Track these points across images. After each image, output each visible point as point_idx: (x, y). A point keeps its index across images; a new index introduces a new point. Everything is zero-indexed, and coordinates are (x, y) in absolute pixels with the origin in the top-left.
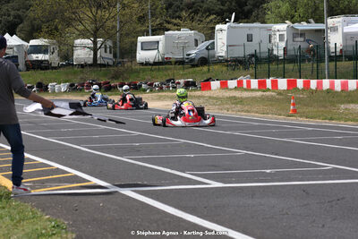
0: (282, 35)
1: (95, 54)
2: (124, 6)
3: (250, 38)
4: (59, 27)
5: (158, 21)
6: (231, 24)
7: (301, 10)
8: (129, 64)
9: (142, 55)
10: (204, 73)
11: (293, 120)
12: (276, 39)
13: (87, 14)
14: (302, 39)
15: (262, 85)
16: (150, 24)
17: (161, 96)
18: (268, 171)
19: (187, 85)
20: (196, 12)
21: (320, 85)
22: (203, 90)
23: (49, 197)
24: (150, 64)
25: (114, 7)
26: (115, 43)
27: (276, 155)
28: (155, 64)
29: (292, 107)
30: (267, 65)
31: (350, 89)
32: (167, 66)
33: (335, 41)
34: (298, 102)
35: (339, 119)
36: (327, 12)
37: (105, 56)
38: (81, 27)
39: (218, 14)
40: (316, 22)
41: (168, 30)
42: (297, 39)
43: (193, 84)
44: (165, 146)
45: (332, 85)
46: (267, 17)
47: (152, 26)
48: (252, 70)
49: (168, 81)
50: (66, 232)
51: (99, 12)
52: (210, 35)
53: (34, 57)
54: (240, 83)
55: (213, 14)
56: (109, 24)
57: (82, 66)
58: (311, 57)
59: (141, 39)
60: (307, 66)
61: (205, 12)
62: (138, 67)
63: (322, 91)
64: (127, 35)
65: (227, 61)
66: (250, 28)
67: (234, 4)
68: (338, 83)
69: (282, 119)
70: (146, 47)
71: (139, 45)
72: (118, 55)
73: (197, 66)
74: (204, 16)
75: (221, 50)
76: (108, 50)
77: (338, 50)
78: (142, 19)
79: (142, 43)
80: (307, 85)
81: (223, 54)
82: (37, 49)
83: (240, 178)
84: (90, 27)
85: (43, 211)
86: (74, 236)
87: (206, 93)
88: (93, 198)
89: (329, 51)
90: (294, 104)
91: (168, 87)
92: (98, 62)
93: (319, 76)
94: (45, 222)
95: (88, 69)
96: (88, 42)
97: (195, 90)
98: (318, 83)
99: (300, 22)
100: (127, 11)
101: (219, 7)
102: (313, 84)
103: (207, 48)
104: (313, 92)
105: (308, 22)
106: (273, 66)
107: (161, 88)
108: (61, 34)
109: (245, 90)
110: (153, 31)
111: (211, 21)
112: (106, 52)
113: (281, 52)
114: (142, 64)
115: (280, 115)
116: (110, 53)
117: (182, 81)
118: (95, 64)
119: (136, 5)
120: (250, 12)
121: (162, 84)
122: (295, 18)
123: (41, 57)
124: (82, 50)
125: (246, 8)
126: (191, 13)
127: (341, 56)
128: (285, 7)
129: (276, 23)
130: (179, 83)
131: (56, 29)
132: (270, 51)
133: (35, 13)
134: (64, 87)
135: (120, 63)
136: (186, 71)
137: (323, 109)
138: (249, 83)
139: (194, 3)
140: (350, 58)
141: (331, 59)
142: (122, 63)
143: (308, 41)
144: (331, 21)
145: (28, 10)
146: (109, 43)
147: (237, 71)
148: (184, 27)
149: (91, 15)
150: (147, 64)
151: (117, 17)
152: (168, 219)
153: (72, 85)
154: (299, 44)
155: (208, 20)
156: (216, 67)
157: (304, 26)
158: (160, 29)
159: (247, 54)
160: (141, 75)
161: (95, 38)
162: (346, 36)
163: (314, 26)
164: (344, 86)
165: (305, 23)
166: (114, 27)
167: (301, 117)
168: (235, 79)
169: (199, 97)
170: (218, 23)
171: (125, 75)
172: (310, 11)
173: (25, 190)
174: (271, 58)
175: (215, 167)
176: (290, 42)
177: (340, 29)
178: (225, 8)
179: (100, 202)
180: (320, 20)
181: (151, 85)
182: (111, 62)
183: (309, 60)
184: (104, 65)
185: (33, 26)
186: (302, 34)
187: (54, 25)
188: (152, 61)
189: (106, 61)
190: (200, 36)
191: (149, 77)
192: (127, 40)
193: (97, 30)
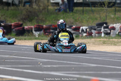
49: (100, 25)
91: (99, 33)
117: (118, 26)
171: (41, 16)
181: (77, 29)
184: (8, 4)
191: (72, 20)
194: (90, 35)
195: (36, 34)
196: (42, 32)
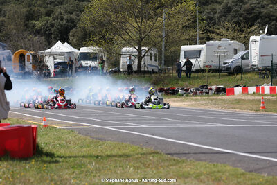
6: (264, 35)
19: (219, 91)
22: (227, 95)
26: (160, 52)
28: (197, 71)
37: (149, 63)
41: (212, 39)
52: (247, 45)
54: (258, 89)
59: (184, 48)
65: (259, 70)
70: (188, 55)
71: (182, 54)
73: (232, 74)
75: (254, 60)
76: (153, 58)
79: (185, 52)
87: (230, 97)
91: (202, 93)
97: (223, 95)
103: (242, 58)
112: (151, 59)
116: (156, 60)
117: (214, 87)
121: (196, 89)
123: (90, 63)
130: (211, 89)
136: (221, 79)
138: (263, 89)
146: (154, 51)
148: (227, 37)
155: (249, 30)
156: (249, 75)
161: (139, 47)
181: (187, 90)
182: (156, 70)
189: (150, 69)
192: (172, 49)
193: (141, 39)
194: (196, 94)
195: (160, 94)
196: (164, 93)
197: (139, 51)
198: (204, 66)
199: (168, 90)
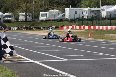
0: (87, 12)
1: (26, 18)
2: (35, 2)
3: (76, 13)
4: (15, 9)
5: (46, 7)
6: (70, 8)
7: (93, 4)
8: (37, 21)
9: (41, 18)
10: (61, 24)
11: (90, 39)
12: (85, 13)
13: (23, 5)
14: (93, 13)
15: (80, 28)
16: (44, 8)
17: (47, 31)
18: (82, 55)
19: (56, 28)
20: (59, 4)
21: (99, 28)
22: (61, 29)
23: (11, 64)
24: (44, 21)
25: (32, 2)
26: (32, 14)
27: (85, 50)
28: (46, 21)
29: (90, 35)
30: (82, 21)
31: (108, 29)
32: (49, 22)
33: (104, 14)
34: (92, 33)
35: (105, 39)
36: (101, 4)
37: (29, 18)
38: (21, 9)
39: (66, 5)
40: (98, 7)
41: (50, 10)
42: (91, 13)
43: (58, 27)
44: (48, 47)
45: (103, 28)
46: (82, 6)
47: (45, 9)
48: (77, 23)
49: (50, 26)
50: (17, 75)
51: (27, 4)
52: (63, 12)
53: (6, 18)
54: (73, 27)
55: (64, 5)
56: (31, 8)
57: (22, 21)
58: (96, 19)
59: (41, 13)
60: (95, 22)
61: (62, 4)
62: (40, 22)
63: (100, 30)
64: (36, 11)
65: (69, 20)
66: (76, 9)
67: (71, 2)
68: (105, 27)
69: (86, 39)
70: (42, 15)
71: (40, 15)
72: (34, 18)
73: (59, 22)
74: (61, 6)
75: (67, 16)
77: (105, 17)
78: (41, 6)
80: (95, 28)
81: (68, 18)
82: (7, 16)
83: (73, 58)
84: (24, 9)
85: (9, 68)
86: (19, 76)
87: (62, 30)
88: (25, 64)
89: (102, 17)
90: (90, 34)
91: (50, 28)
92: (27, 20)
93: (98, 25)
94: (9, 72)
95: (24, 22)
96: (24, 14)
97: (58, 29)
98: (98, 27)
99: (92, 8)
100: (37, 4)
101: (66, 3)
102: (97, 27)
103: (62, 16)
104: (96, 30)
105: (95, 8)
106: (84, 22)
107: (47, 29)
108: (15, 11)
109: (75, 29)
110: (45, 10)
111: (64, 7)
112: (29, 17)
113: (86, 17)
114: (41, 21)
115: (86, 37)
116: (31, 17)
118: (26, 21)
119: (39, 2)
120: (76, 4)
121: (48, 27)
122: (91, 6)
123: (8, 18)
124: (22, 16)
125: (75, 3)
126: (57, 4)
127: (106, 19)
128: (88, 3)
129: (85, 8)
130: (53, 27)
131: (13, 9)
132: (83, 17)
133: (7, 4)
134: (16, 28)
135: (34, 20)
136: (55, 23)
137: (100, 36)
138: (76, 27)
139: (58, 1)
140: (108, 19)
141: (103, 19)
142: (35, 21)
143: (95, 14)
144: (102, 7)
145: (4, 3)
146: (31, 14)
147: (72, 23)
148: (55, 9)
149: (25, 5)
150: (43, 21)
151: (33, 6)
152: (50, 71)
153: (18, 28)
154: (92, 14)
155: (63, 7)
156: (65, 22)
157: (94, 9)
158: (47, 10)
159: (75, 18)
160: (41, 24)
161: (26, 13)
162: (107, 12)
163: (97, 9)
164: (107, 28)
165: (94, 8)
166: (32, 9)
167: (93, 38)
168: (72, 26)
169: (60, 32)
170: (66, 8)
171: (36, 24)
172: (96, 4)
173: (3, 61)
174: (83, 19)
175: (65, 54)
176: (89, 14)
177: (105, 10)
178: (68, 3)
179: (27, 65)
180: (99, 7)
181: (44, 28)
182: (31, 20)
183: (95, 20)
184: (29, 21)
185: (6, 9)
186: (93, 11)
187: (13, 8)
188: (44, 20)
189: (30, 20)
190: (60, 12)
191: (44, 25)
192: (36, 13)
193: (27, 10)
195: (34, 29)
197: (26, 14)
198: (48, 19)
199: (37, 28)
